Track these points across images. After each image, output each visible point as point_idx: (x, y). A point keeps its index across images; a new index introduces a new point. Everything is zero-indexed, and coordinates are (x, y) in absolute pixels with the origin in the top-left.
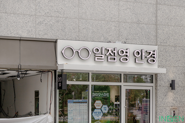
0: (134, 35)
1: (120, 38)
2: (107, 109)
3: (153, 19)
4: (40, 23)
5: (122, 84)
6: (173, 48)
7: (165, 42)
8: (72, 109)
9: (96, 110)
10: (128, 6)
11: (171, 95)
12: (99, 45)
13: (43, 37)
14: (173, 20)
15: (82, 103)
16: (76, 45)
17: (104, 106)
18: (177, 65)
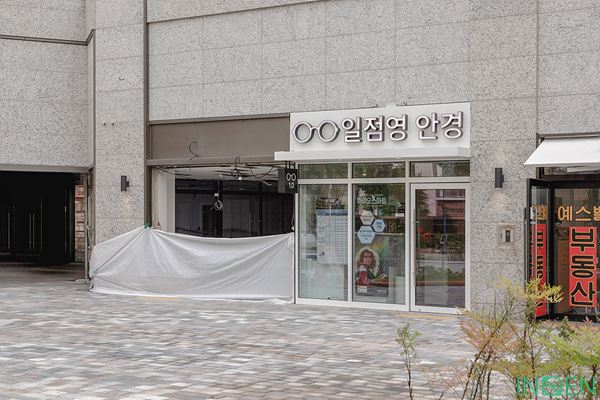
0: (425, 88)
1: (398, 96)
2: (383, 226)
3: (464, 51)
4: (268, 90)
5: (406, 180)
6: (506, 104)
7: (487, 92)
8: (323, 225)
9: (362, 228)
10: (413, 35)
11: (500, 198)
12: (353, 115)
13: (272, 112)
14: (505, 45)
15: (339, 215)
16: (315, 119)
17: (377, 221)
18: (515, 137)
